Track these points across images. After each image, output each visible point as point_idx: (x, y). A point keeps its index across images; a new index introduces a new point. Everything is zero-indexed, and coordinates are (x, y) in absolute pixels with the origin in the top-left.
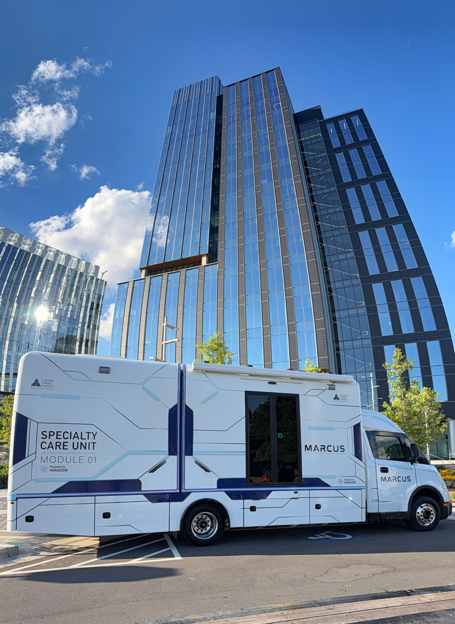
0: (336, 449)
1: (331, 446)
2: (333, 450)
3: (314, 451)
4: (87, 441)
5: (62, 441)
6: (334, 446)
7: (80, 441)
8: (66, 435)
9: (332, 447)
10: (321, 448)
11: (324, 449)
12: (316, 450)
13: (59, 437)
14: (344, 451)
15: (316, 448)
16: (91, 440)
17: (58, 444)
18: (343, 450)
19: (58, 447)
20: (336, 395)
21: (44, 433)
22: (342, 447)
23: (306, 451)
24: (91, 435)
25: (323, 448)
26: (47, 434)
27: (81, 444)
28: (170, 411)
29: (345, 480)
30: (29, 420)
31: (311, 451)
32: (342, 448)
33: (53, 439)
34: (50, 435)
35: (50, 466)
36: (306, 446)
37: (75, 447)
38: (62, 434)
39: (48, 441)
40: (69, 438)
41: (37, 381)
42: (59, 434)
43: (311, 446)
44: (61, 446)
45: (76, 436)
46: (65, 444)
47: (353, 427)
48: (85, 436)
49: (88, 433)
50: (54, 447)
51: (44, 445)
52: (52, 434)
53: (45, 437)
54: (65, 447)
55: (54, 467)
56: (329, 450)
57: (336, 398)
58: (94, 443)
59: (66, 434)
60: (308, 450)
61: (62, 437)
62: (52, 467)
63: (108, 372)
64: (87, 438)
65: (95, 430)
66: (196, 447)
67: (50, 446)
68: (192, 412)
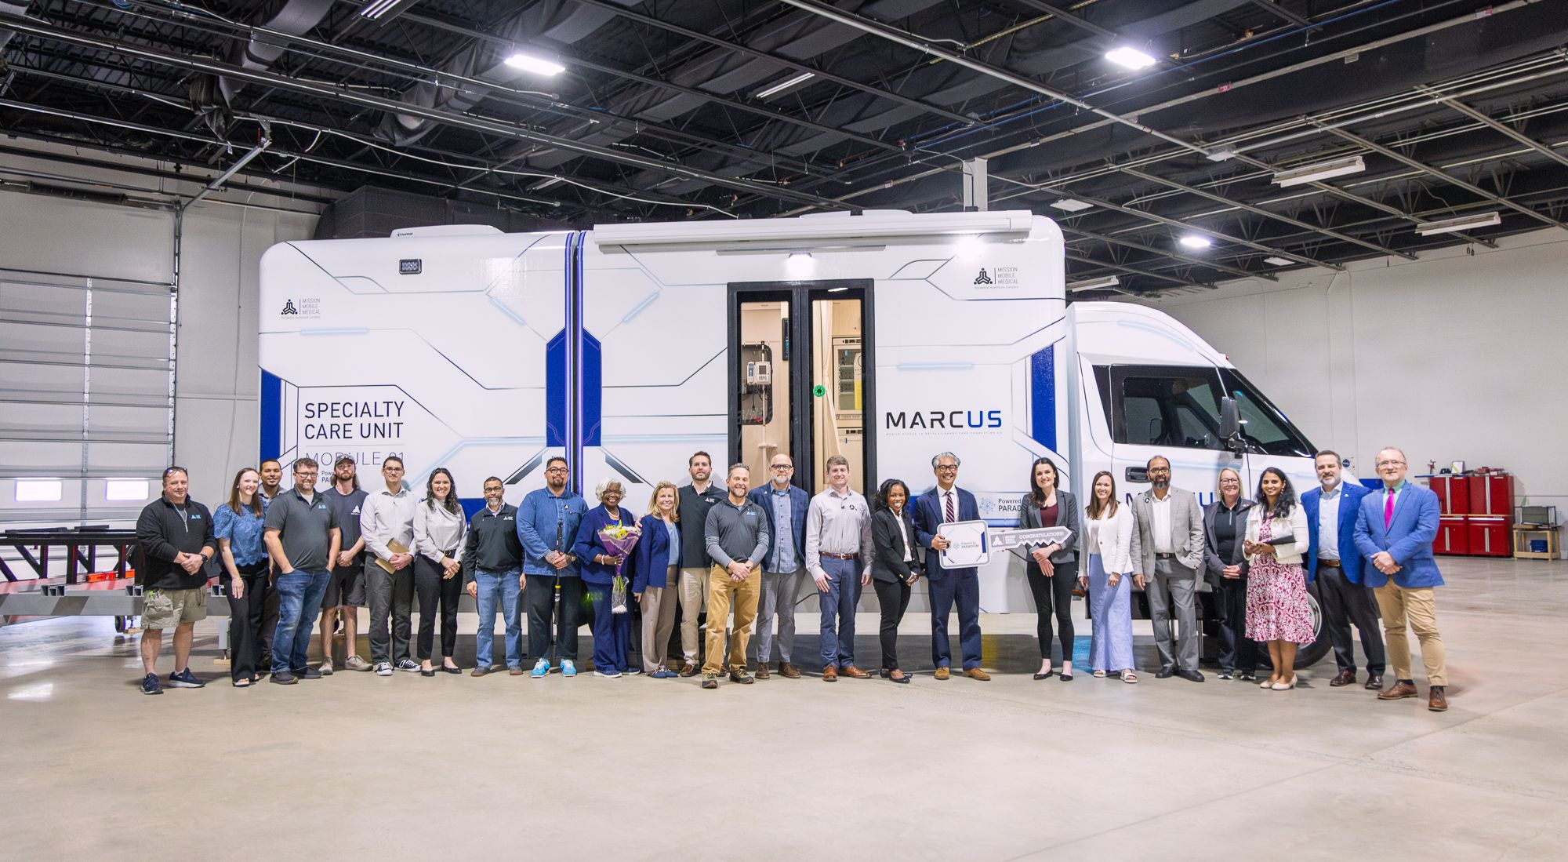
0: (975, 421)
1: (961, 413)
2: (966, 424)
3: (912, 427)
4: (386, 420)
5: (342, 421)
6: (969, 413)
7: (373, 420)
8: (349, 410)
9: (966, 415)
10: (932, 420)
11: (940, 421)
12: (917, 424)
13: (335, 413)
14: (999, 425)
15: (918, 420)
16: (394, 417)
17: (335, 428)
18: (996, 422)
19: (334, 434)
20: (983, 272)
21: (309, 407)
22: (993, 416)
23: (888, 427)
24: (393, 408)
25: (939, 418)
26: (315, 409)
27: (376, 425)
28: (549, 345)
29: (1000, 500)
30: (283, 383)
31: (904, 427)
32: (995, 419)
33: (326, 419)
34: (320, 411)
36: (889, 415)
37: (365, 433)
38: (340, 407)
39: (316, 421)
40: (354, 414)
41: (290, 303)
42: (335, 407)
43: (902, 414)
44: (341, 433)
45: (366, 411)
46: (347, 428)
47: (1029, 360)
48: (382, 409)
49: (388, 403)
50: (328, 435)
51: (311, 432)
52: (323, 407)
53: (311, 414)
54: (347, 434)
56: (954, 424)
57: (982, 280)
58: (398, 424)
59: (347, 406)
60: (896, 425)
61: (340, 413)
63: (416, 271)
64: (385, 414)
65: (399, 397)
66: (608, 426)
67: (322, 433)
68: (598, 344)
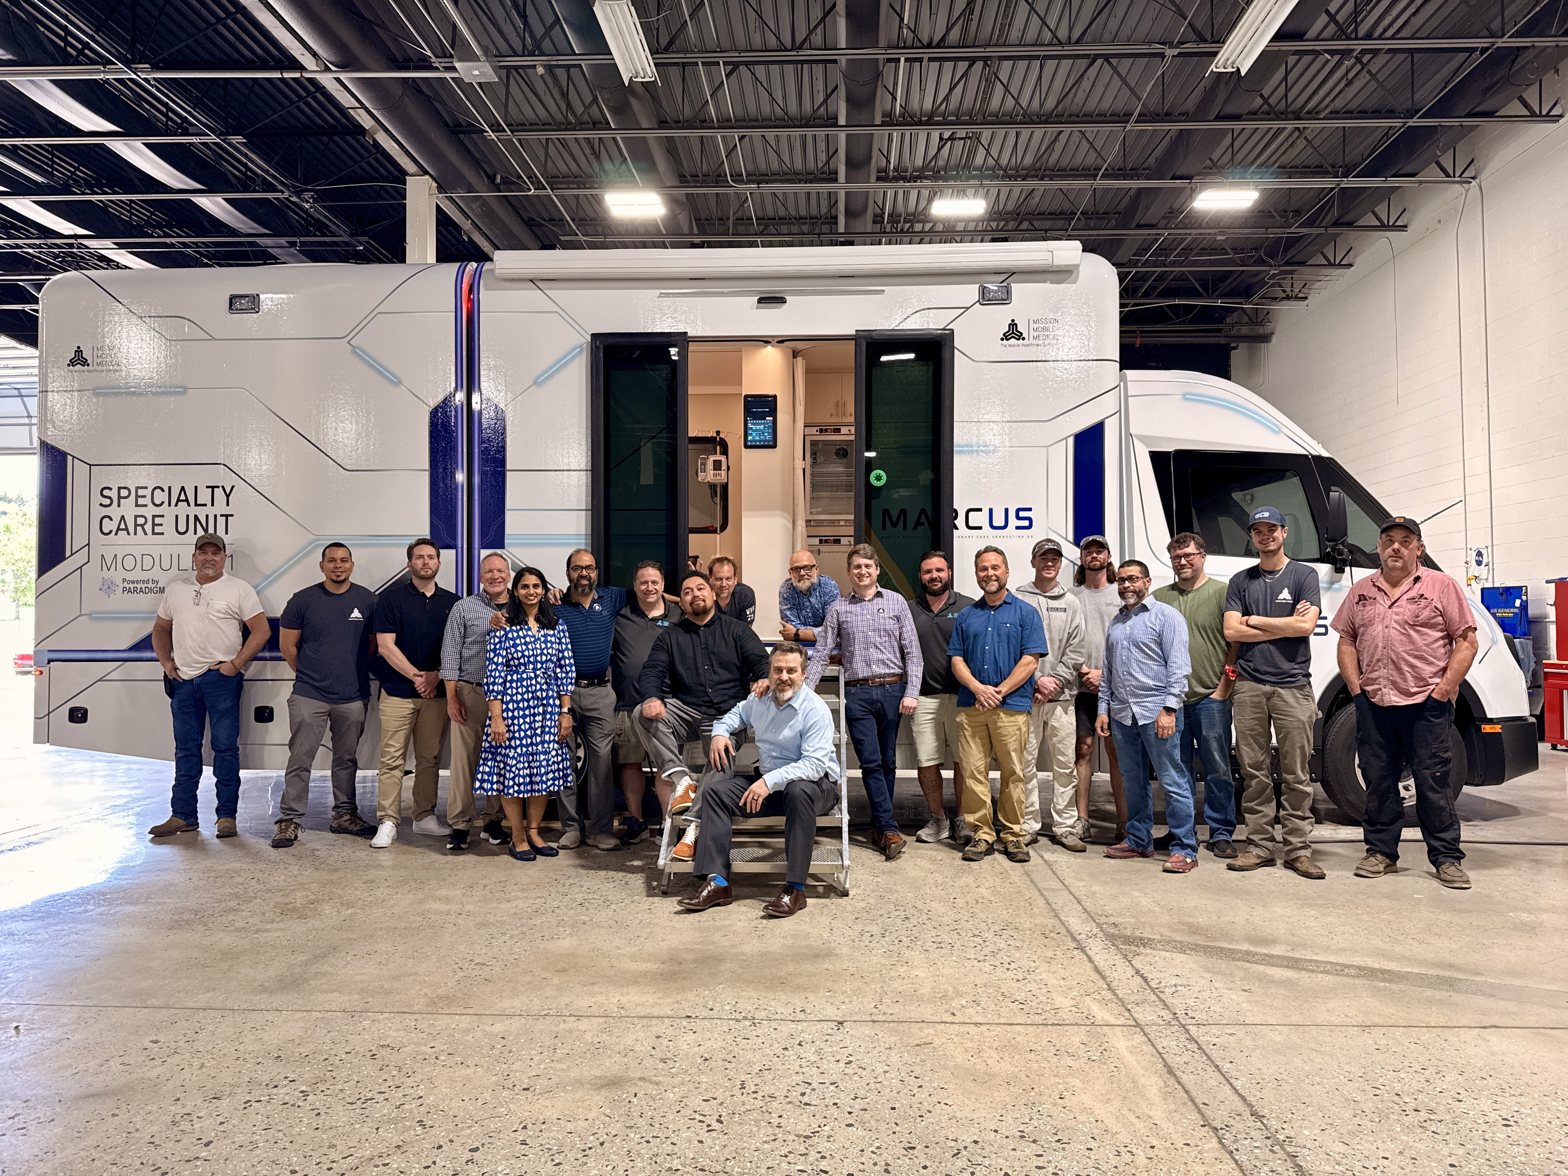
0: (999, 521)
1: (980, 510)
2: (985, 524)
3: (915, 528)
4: (210, 511)
5: (150, 511)
6: (991, 510)
7: (193, 511)
8: (160, 496)
9: (985, 513)
12: (923, 524)
13: (141, 501)
14: (1029, 526)
16: (220, 507)
17: (141, 521)
18: (1026, 523)
19: (139, 529)
20: (1013, 325)
21: (106, 492)
22: (1022, 514)
23: (884, 528)
24: (219, 492)
26: (114, 494)
27: (196, 518)
28: (433, 413)
30: (69, 458)
31: (905, 528)
32: (1023, 516)
33: (128, 509)
34: (120, 497)
35: (124, 580)
37: (182, 529)
38: (147, 493)
39: (115, 512)
40: (166, 503)
41: (79, 351)
42: (141, 492)
43: (903, 512)
44: (148, 527)
45: (183, 498)
46: (158, 521)
47: (1071, 441)
48: (204, 496)
49: (213, 488)
50: (132, 531)
51: (108, 526)
52: (124, 493)
53: (107, 502)
54: (157, 529)
55: (133, 582)
56: (971, 524)
57: (1013, 332)
58: (227, 516)
59: (158, 491)
60: (894, 525)
61: (147, 501)
62: (129, 582)
63: (252, 310)
64: (209, 503)
65: (228, 479)
66: (513, 523)
67: (122, 527)
68: (501, 414)
